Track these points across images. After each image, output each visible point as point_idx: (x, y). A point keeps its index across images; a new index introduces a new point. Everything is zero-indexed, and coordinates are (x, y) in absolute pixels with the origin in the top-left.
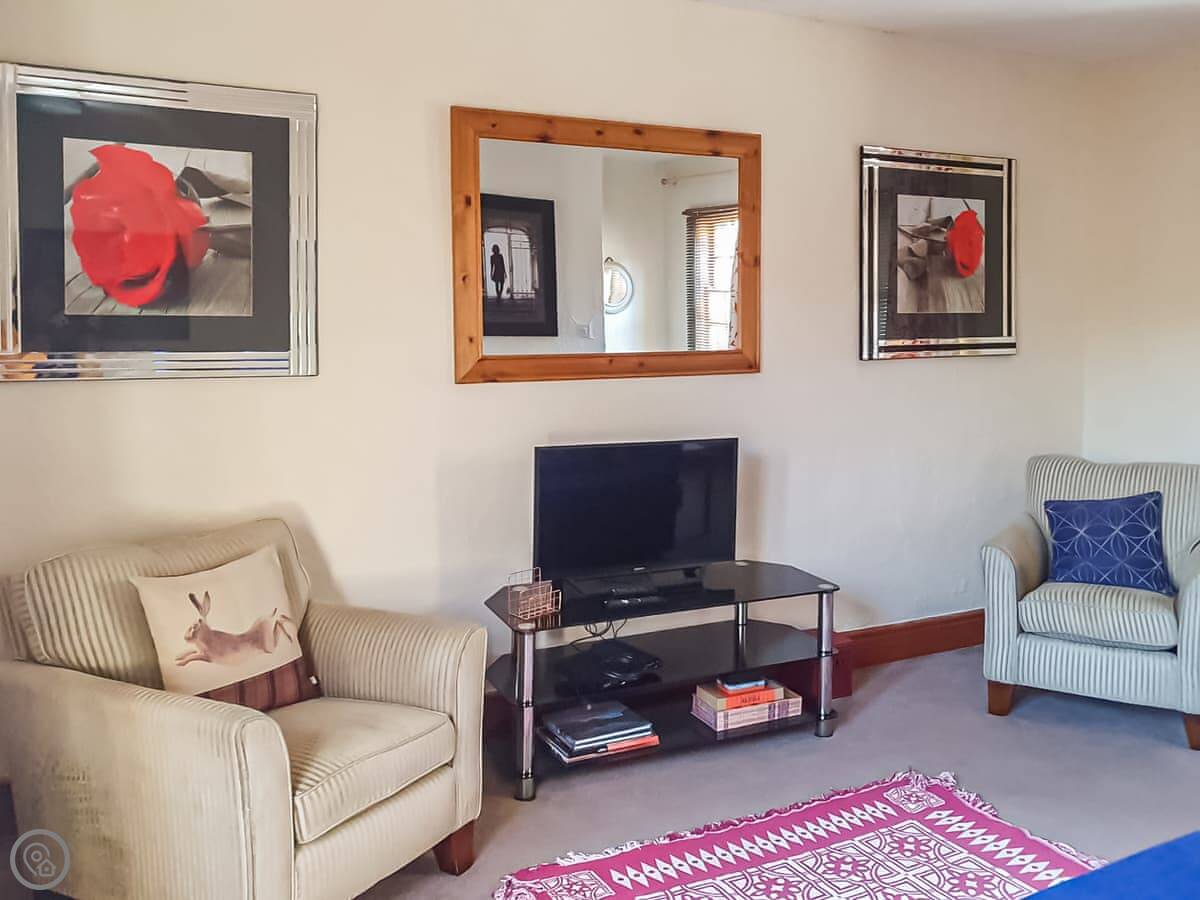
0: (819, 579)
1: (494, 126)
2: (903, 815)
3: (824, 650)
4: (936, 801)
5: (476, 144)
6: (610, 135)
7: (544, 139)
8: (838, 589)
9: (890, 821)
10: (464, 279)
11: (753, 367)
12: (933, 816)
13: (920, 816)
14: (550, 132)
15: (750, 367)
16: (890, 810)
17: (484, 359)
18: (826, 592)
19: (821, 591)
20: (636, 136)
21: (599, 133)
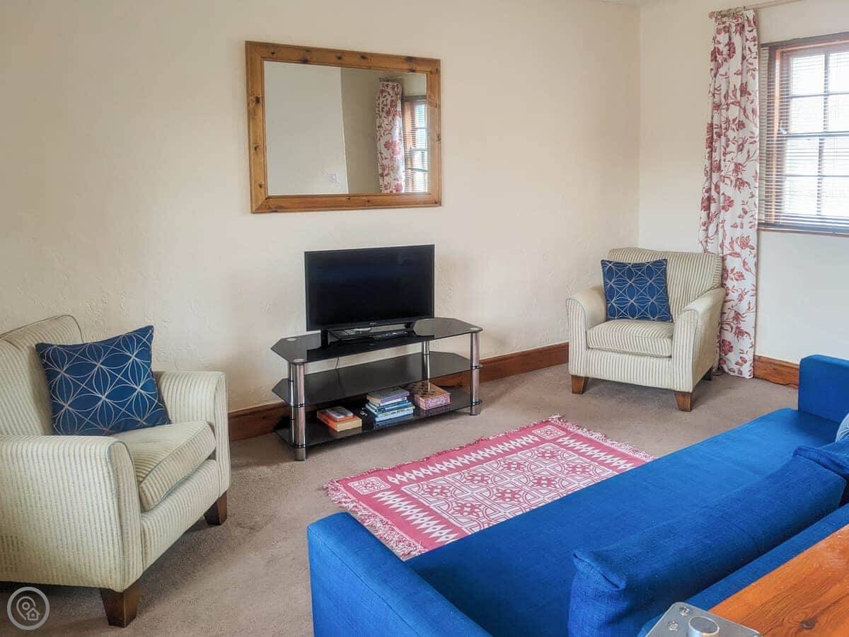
0: (470, 325)
1: (273, 53)
2: (543, 441)
3: (474, 365)
4: (561, 433)
5: (262, 65)
6: (346, 59)
7: (305, 61)
8: (481, 330)
9: (537, 444)
10: (256, 148)
11: (437, 203)
12: (560, 440)
13: (554, 441)
14: (308, 58)
15: (436, 203)
16: (536, 439)
17: (269, 198)
18: (474, 332)
19: (473, 332)
20: (363, 60)
21: (340, 58)
